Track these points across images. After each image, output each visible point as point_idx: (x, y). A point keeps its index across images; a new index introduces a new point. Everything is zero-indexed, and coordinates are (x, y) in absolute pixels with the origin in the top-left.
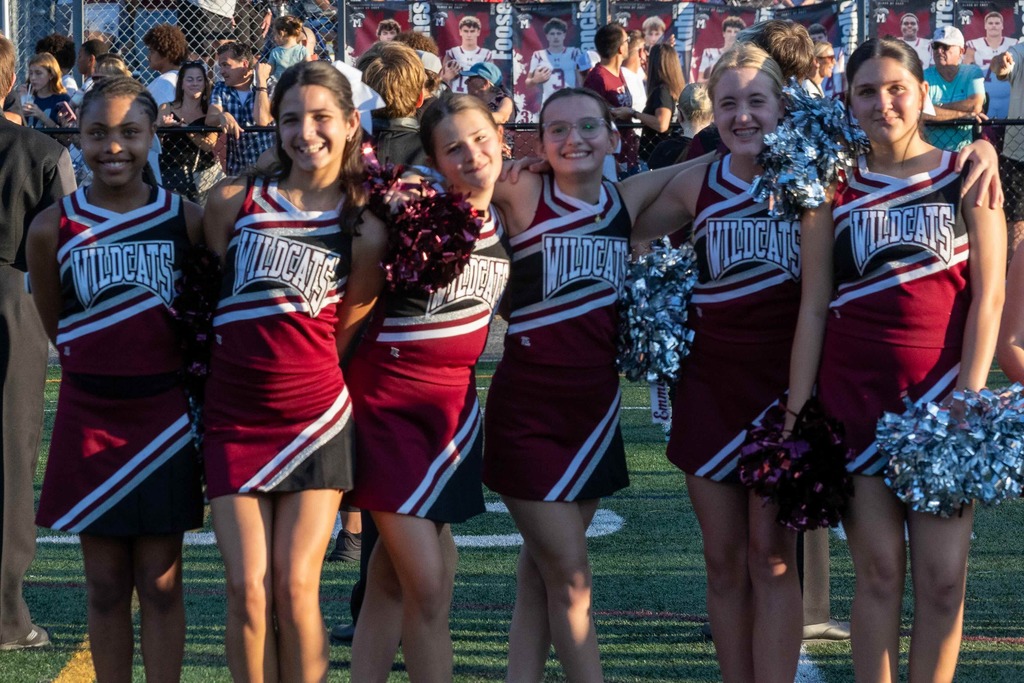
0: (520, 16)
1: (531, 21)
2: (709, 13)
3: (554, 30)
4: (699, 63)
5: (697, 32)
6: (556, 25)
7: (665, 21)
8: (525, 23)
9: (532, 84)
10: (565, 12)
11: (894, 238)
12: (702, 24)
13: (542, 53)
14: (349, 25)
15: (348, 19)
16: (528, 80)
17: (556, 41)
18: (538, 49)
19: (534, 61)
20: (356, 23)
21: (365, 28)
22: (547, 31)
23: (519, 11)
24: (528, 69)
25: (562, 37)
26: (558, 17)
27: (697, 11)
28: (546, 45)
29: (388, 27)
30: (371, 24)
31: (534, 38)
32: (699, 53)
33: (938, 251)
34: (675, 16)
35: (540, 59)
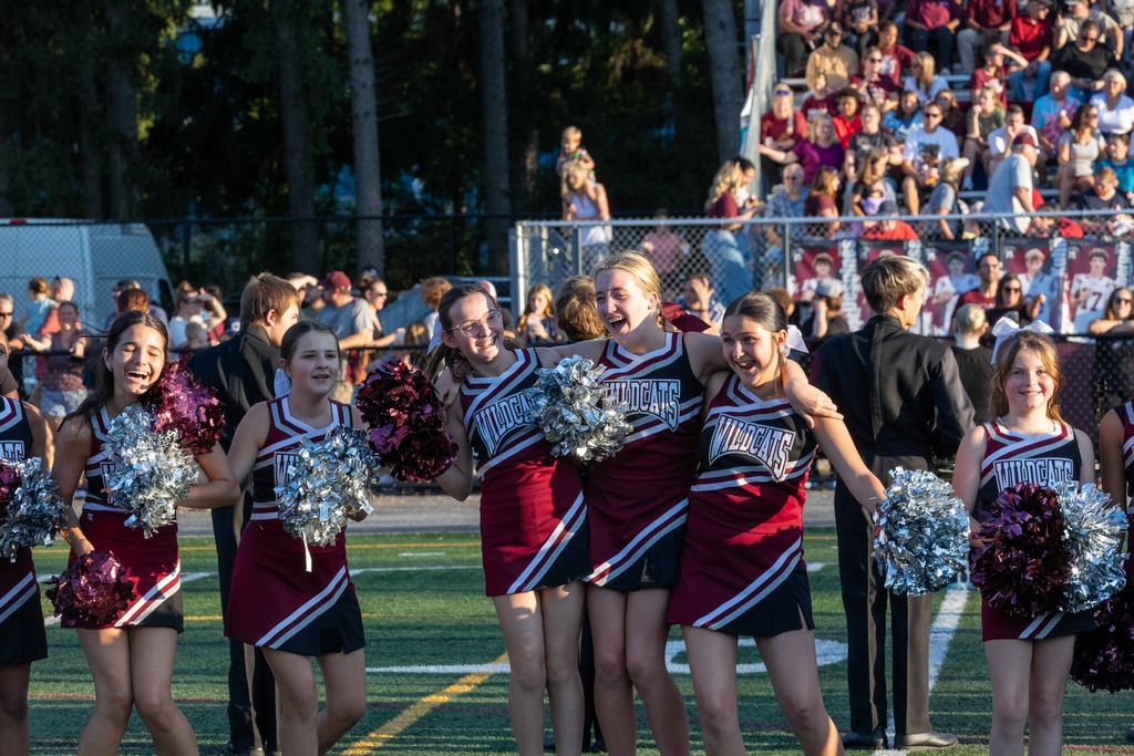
0: (927, 250)
1: (936, 254)
2: (1079, 246)
3: (955, 261)
4: (1070, 286)
5: (1070, 262)
6: (956, 257)
7: (1043, 252)
8: (932, 256)
9: (937, 304)
10: (962, 246)
11: (743, 448)
12: (1073, 255)
13: (946, 279)
14: (791, 259)
15: (790, 254)
16: (934, 301)
17: (956, 269)
18: (942, 275)
19: (939, 286)
20: (797, 257)
21: (804, 262)
22: (950, 261)
23: (927, 246)
24: (934, 292)
25: (961, 267)
26: (959, 250)
27: (1069, 245)
28: (948, 273)
29: (822, 261)
30: (808, 258)
31: (939, 267)
32: (1071, 278)
33: (772, 468)
34: (1051, 249)
35: (944, 285)
